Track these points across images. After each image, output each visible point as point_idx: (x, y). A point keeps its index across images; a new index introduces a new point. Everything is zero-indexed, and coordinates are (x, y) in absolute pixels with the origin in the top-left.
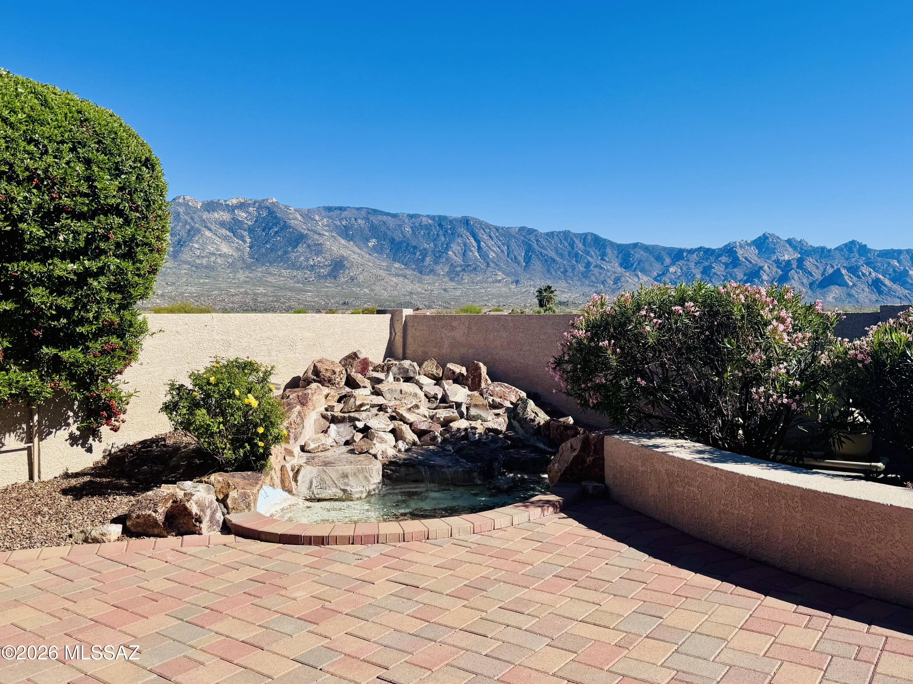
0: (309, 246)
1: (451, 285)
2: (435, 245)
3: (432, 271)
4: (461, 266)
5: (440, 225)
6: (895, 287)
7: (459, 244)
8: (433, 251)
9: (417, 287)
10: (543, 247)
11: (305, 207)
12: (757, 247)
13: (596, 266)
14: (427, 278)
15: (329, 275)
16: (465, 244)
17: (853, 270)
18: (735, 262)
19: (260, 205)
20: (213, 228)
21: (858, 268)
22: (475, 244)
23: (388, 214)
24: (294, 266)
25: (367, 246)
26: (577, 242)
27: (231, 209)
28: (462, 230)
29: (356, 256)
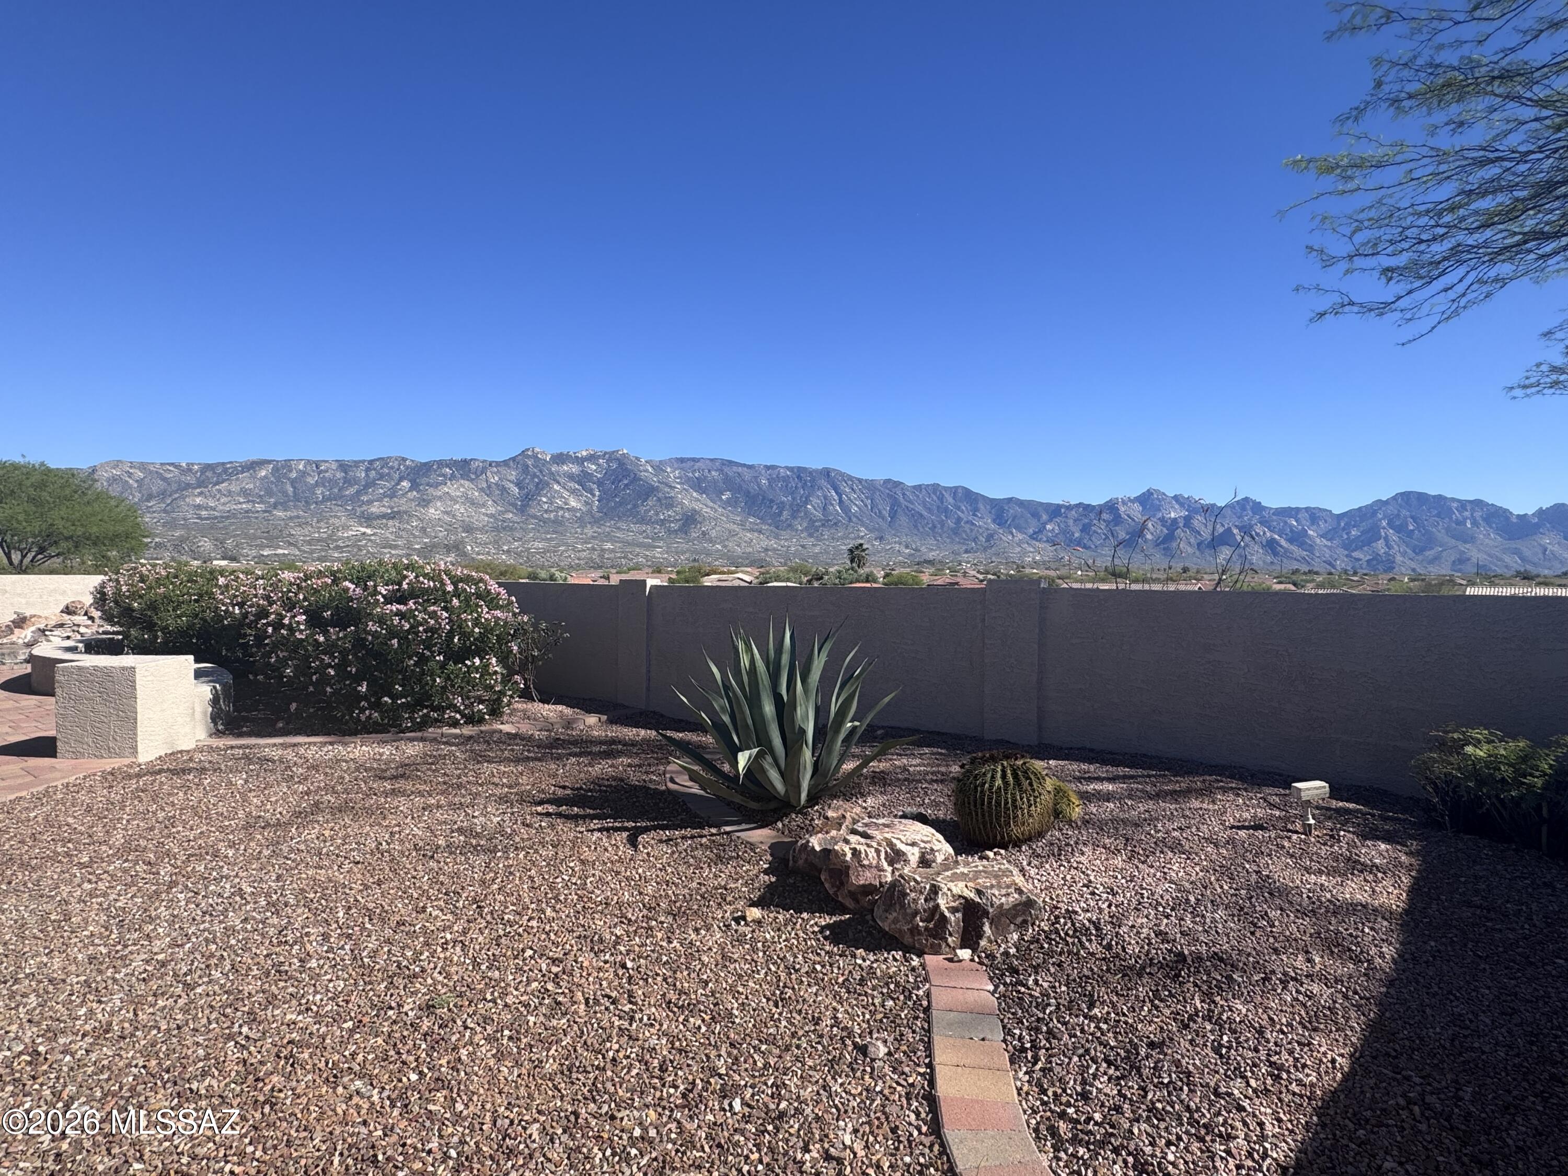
0: (659, 500)
1: (809, 542)
2: (794, 499)
3: (790, 526)
4: (821, 520)
5: (799, 477)
6: (1293, 548)
7: (818, 497)
8: (791, 505)
9: (773, 543)
10: (910, 502)
11: (657, 458)
12: (1141, 504)
13: (967, 522)
14: (785, 534)
15: (680, 529)
16: (825, 497)
17: (1246, 530)
18: (1117, 519)
19: (611, 456)
20: (562, 481)
21: (1251, 526)
22: (836, 497)
23: (744, 465)
24: (643, 521)
25: (721, 499)
26: (946, 495)
27: (580, 461)
28: (823, 482)
29: (708, 510)
